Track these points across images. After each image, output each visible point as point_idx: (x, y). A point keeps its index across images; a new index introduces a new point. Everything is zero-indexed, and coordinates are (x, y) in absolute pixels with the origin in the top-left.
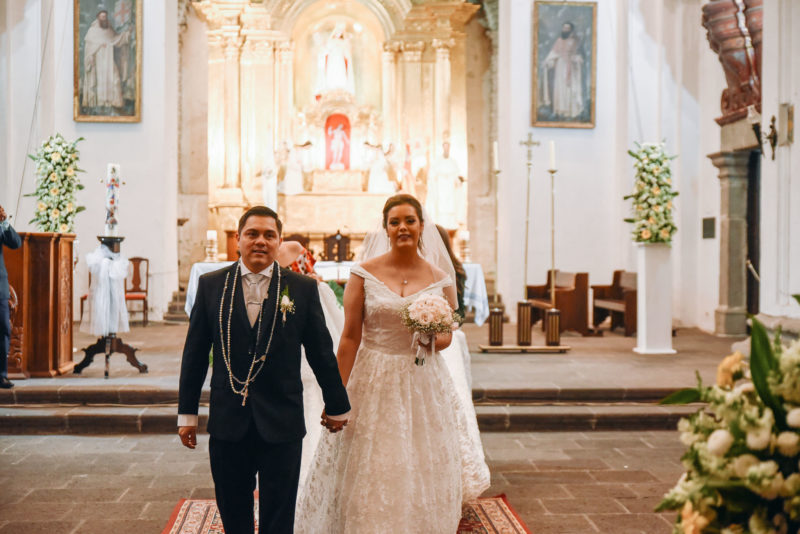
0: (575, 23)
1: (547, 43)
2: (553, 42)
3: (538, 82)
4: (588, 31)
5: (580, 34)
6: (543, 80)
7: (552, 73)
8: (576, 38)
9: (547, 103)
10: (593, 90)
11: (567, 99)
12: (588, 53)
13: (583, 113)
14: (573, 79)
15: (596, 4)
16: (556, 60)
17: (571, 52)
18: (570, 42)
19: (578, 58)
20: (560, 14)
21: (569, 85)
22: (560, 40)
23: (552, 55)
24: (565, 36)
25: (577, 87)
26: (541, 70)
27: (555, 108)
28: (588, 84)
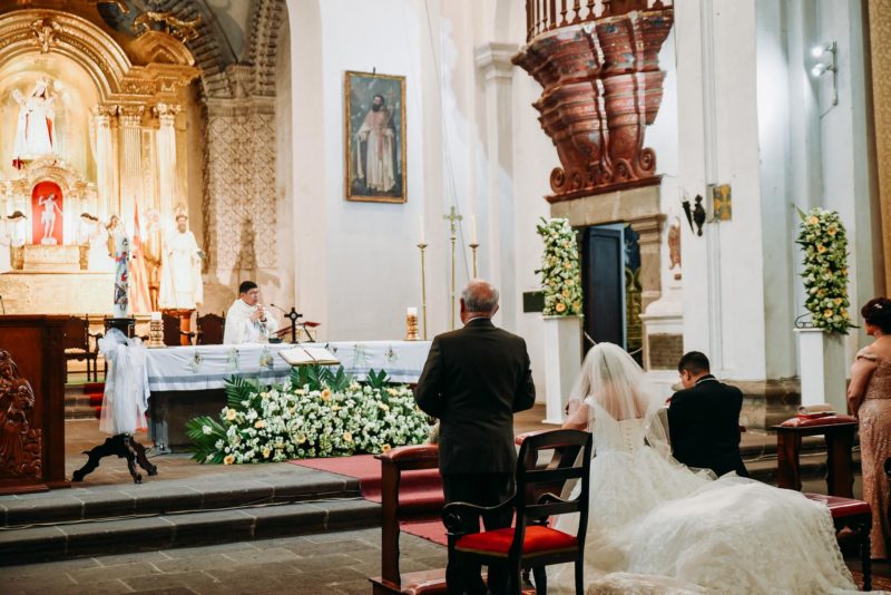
0: (385, 97)
1: (359, 115)
2: (364, 114)
3: (352, 154)
4: (398, 105)
5: (390, 107)
6: (355, 153)
7: (364, 144)
8: (386, 110)
9: (361, 176)
10: (404, 164)
11: (379, 172)
12: (398, 127)
13: (394, 187)
14: (384, 150)
15: (404, 78)
16: (368, 132)
17: (382, 125)
18: (381, 115)
19: (389, 132)
20: (371, 86)
21: (381, 158)
22: (371, 113)
23: (364, 128)
24: (376, 109)
25: (388, 161)
26: (354, 143)
27: (368, 182)
28: (399, 158)
